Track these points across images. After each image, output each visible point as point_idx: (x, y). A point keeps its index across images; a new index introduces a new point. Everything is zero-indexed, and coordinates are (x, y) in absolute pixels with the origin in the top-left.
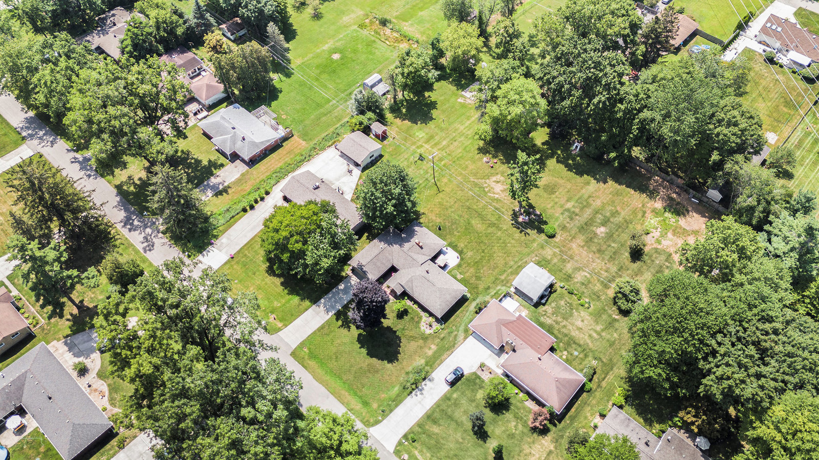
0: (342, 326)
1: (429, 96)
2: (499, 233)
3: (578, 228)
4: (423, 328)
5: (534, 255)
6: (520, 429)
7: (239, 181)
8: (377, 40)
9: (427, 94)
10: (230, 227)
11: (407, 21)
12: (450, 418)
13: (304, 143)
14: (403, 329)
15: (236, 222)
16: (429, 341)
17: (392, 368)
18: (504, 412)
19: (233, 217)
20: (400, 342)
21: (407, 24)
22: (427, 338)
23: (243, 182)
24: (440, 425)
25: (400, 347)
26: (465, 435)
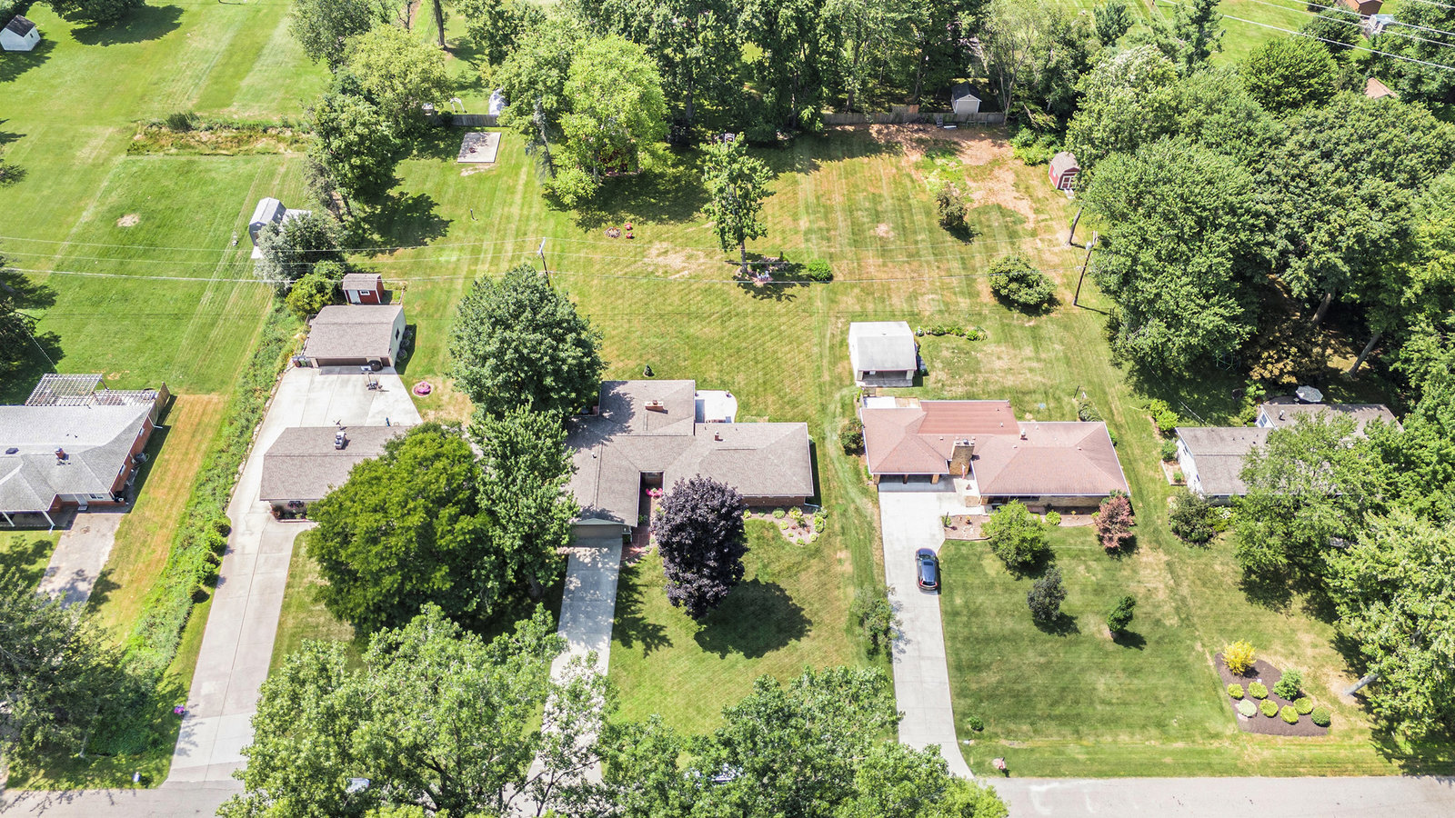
0: (648, 647)
1: (402, 194)
2: (749, 320)
3: (850, 245)
4: (794, 541)
5: (833, 319)
6: (1099, 568)
7: (123, 552)
8: (196, 158)
9: (393, 192)
10: (194, 651)
11: (228, 106)
12: (989, 640)
13: (215, 397)
14: (765, 566)
15: (200, 633)
16: (826, 552)
17: (815, 643)
18: (1050, 563)
19: (182, 628)
20: (782, 591)
21: (233, 109)
22: (817, 550)
23: (135, 548)
24: (988, 667)
25: (791, 599)
26: (1039, 647)
